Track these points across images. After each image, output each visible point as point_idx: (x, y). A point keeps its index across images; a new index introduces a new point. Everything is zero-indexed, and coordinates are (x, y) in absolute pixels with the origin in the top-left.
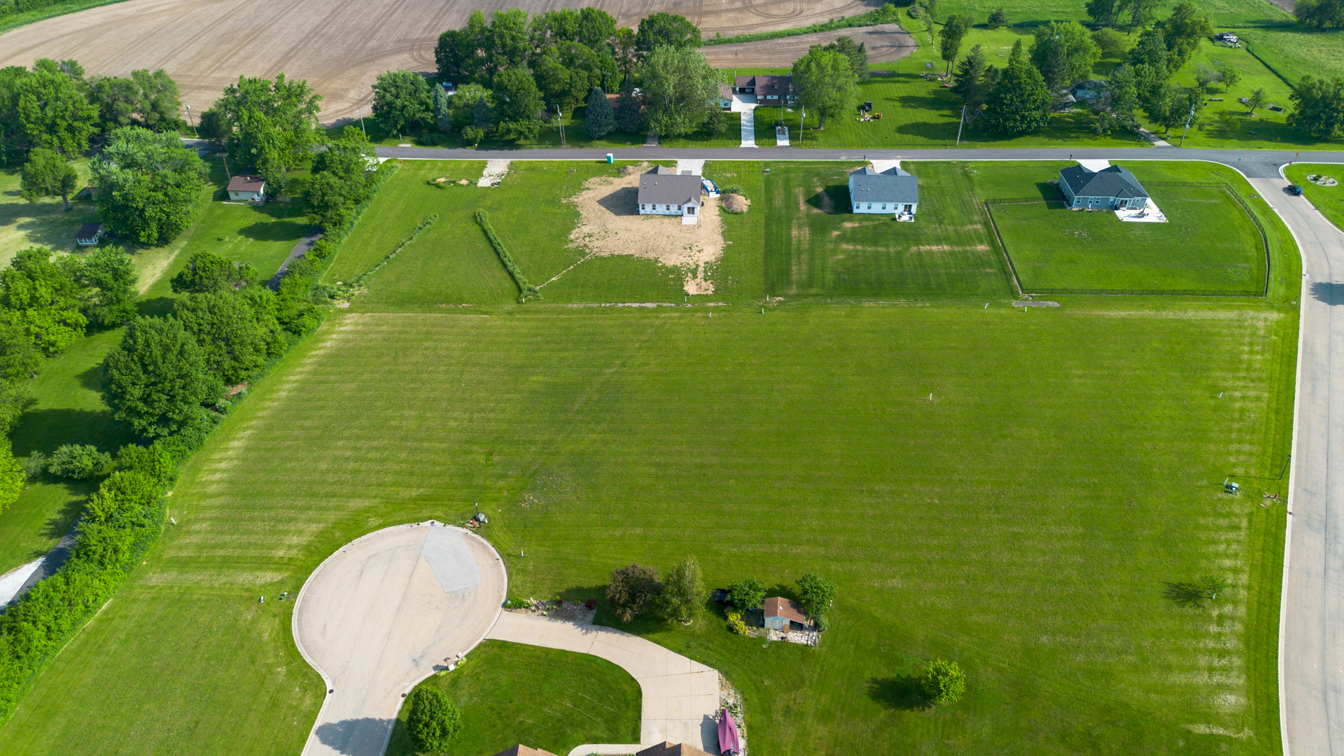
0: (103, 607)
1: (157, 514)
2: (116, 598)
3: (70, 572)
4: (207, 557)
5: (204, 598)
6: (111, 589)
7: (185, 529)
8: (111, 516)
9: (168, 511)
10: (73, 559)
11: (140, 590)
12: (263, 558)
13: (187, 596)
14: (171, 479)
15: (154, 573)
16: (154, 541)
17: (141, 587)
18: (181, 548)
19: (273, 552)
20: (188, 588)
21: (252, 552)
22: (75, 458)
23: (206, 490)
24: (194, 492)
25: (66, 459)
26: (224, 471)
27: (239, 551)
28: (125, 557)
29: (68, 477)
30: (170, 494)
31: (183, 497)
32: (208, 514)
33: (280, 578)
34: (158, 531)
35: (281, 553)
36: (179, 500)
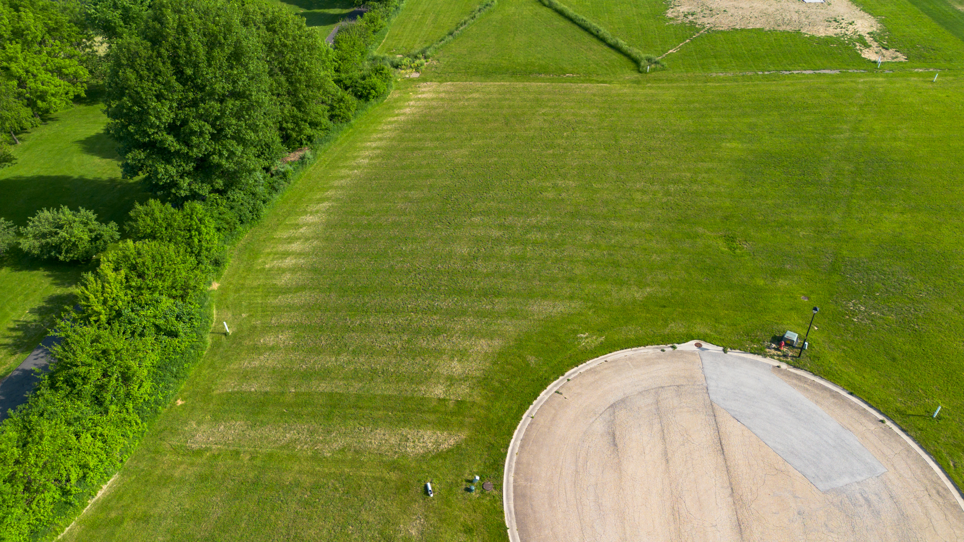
0: (100, 494)
1: (197, 316)
2: (126, 472)
3: (34, 418)
4: (297, 395)
5: (307, 480)
6: (116, 454)
7: (247, 342)
8: (119, 314)
9: (215, 312)
10: (43, 390)
11: (174, 458)
12: (406, 399)
13: (270, 475)
14: (217, 263)
15: (199, 423)
16: (195, 361)
17: (175, 450)
18: (245, 376)
19: (423, 388)
20: (270, 456)
21: (383, 388)
22: (61, 227)
23: (275, 282)
24: (255, 284)
25: (46, 229)
26: (299, 254)
27: (357, 385)
28: (144, 389)
29: (50, 258)
30: (215, 286)
31: (237, 291)
32: (285, 319)
33: (452, 442)
34: (201, 344)
35: (439, 391)
36: (232, 297)
